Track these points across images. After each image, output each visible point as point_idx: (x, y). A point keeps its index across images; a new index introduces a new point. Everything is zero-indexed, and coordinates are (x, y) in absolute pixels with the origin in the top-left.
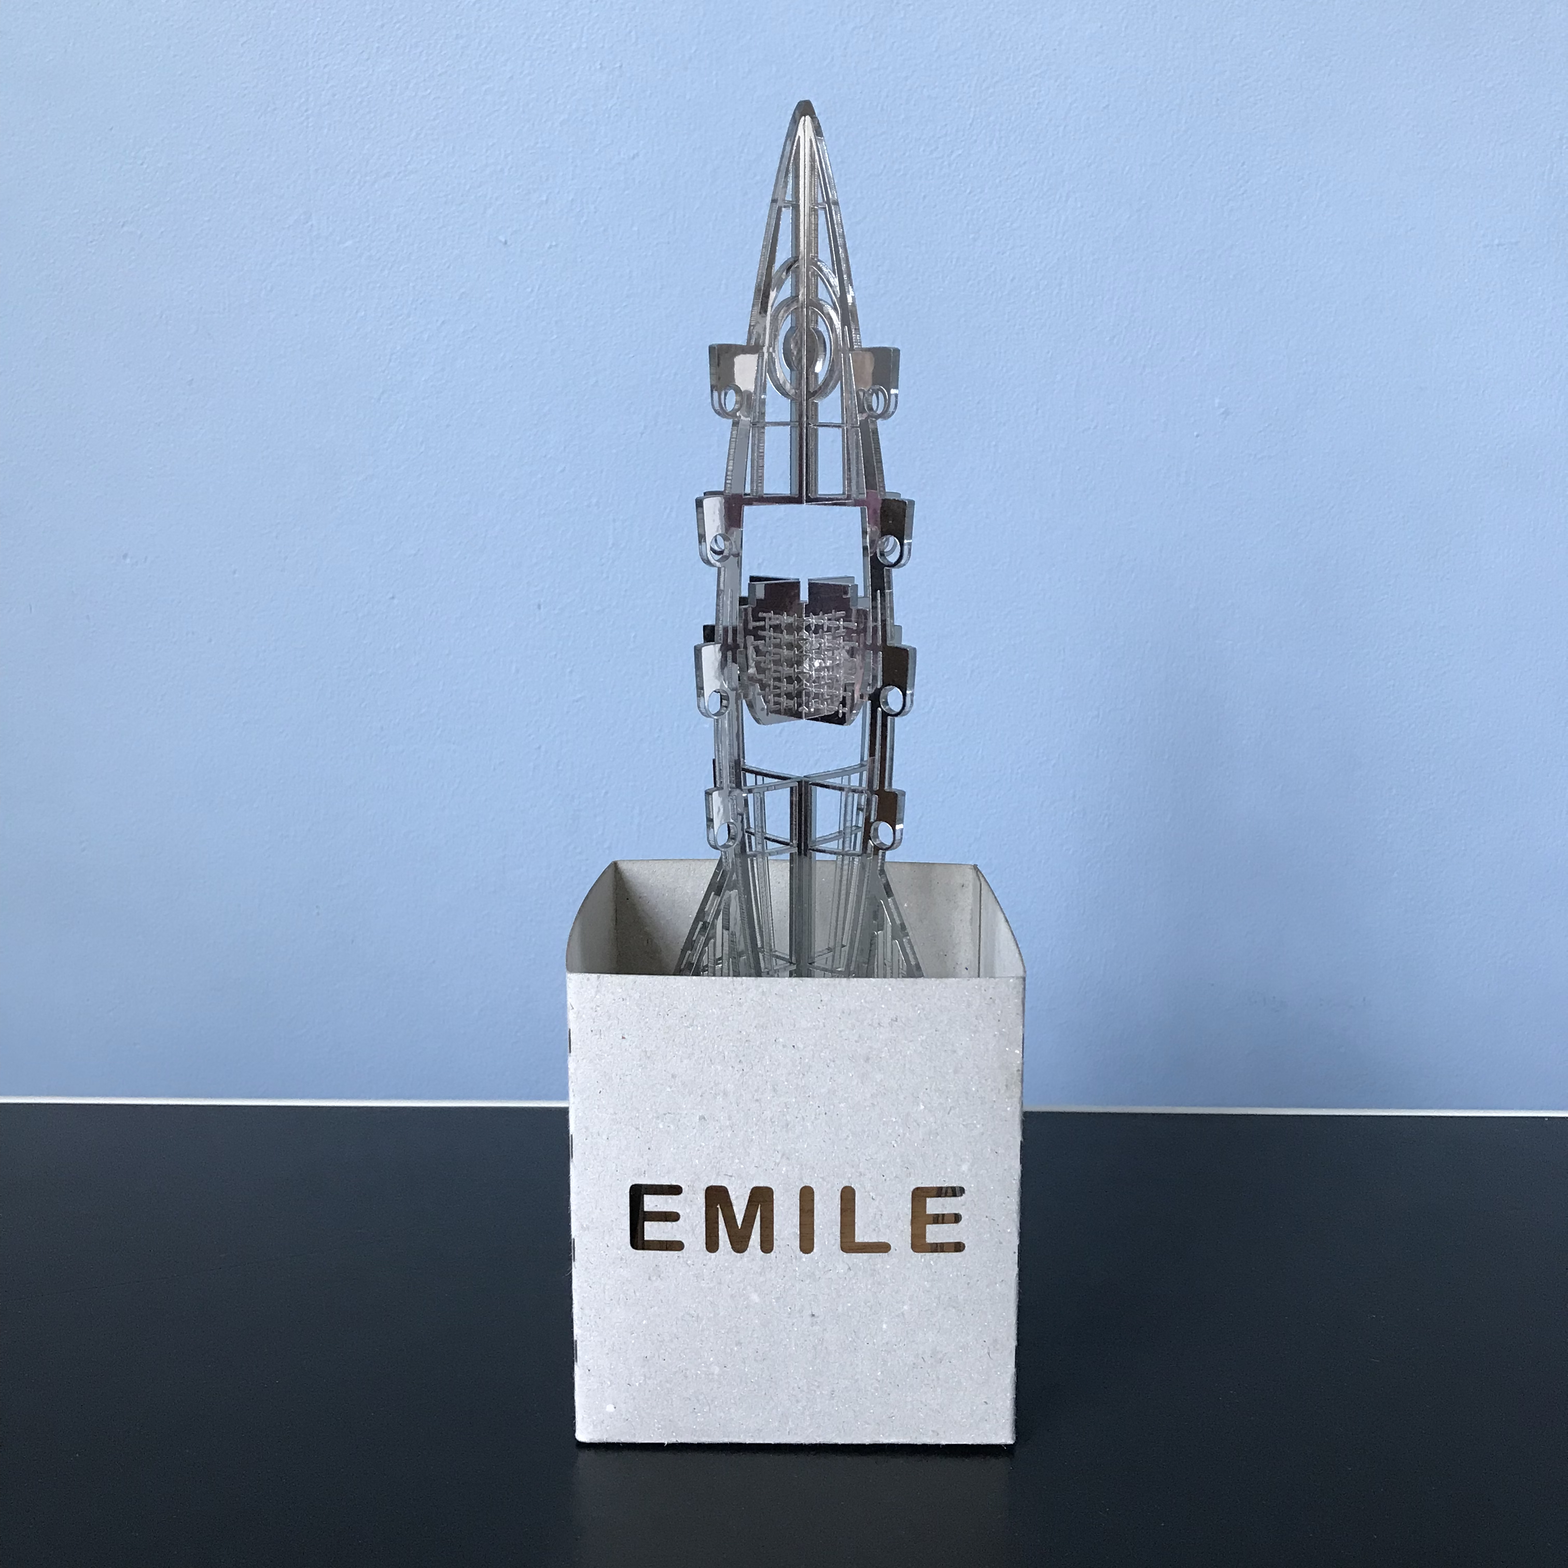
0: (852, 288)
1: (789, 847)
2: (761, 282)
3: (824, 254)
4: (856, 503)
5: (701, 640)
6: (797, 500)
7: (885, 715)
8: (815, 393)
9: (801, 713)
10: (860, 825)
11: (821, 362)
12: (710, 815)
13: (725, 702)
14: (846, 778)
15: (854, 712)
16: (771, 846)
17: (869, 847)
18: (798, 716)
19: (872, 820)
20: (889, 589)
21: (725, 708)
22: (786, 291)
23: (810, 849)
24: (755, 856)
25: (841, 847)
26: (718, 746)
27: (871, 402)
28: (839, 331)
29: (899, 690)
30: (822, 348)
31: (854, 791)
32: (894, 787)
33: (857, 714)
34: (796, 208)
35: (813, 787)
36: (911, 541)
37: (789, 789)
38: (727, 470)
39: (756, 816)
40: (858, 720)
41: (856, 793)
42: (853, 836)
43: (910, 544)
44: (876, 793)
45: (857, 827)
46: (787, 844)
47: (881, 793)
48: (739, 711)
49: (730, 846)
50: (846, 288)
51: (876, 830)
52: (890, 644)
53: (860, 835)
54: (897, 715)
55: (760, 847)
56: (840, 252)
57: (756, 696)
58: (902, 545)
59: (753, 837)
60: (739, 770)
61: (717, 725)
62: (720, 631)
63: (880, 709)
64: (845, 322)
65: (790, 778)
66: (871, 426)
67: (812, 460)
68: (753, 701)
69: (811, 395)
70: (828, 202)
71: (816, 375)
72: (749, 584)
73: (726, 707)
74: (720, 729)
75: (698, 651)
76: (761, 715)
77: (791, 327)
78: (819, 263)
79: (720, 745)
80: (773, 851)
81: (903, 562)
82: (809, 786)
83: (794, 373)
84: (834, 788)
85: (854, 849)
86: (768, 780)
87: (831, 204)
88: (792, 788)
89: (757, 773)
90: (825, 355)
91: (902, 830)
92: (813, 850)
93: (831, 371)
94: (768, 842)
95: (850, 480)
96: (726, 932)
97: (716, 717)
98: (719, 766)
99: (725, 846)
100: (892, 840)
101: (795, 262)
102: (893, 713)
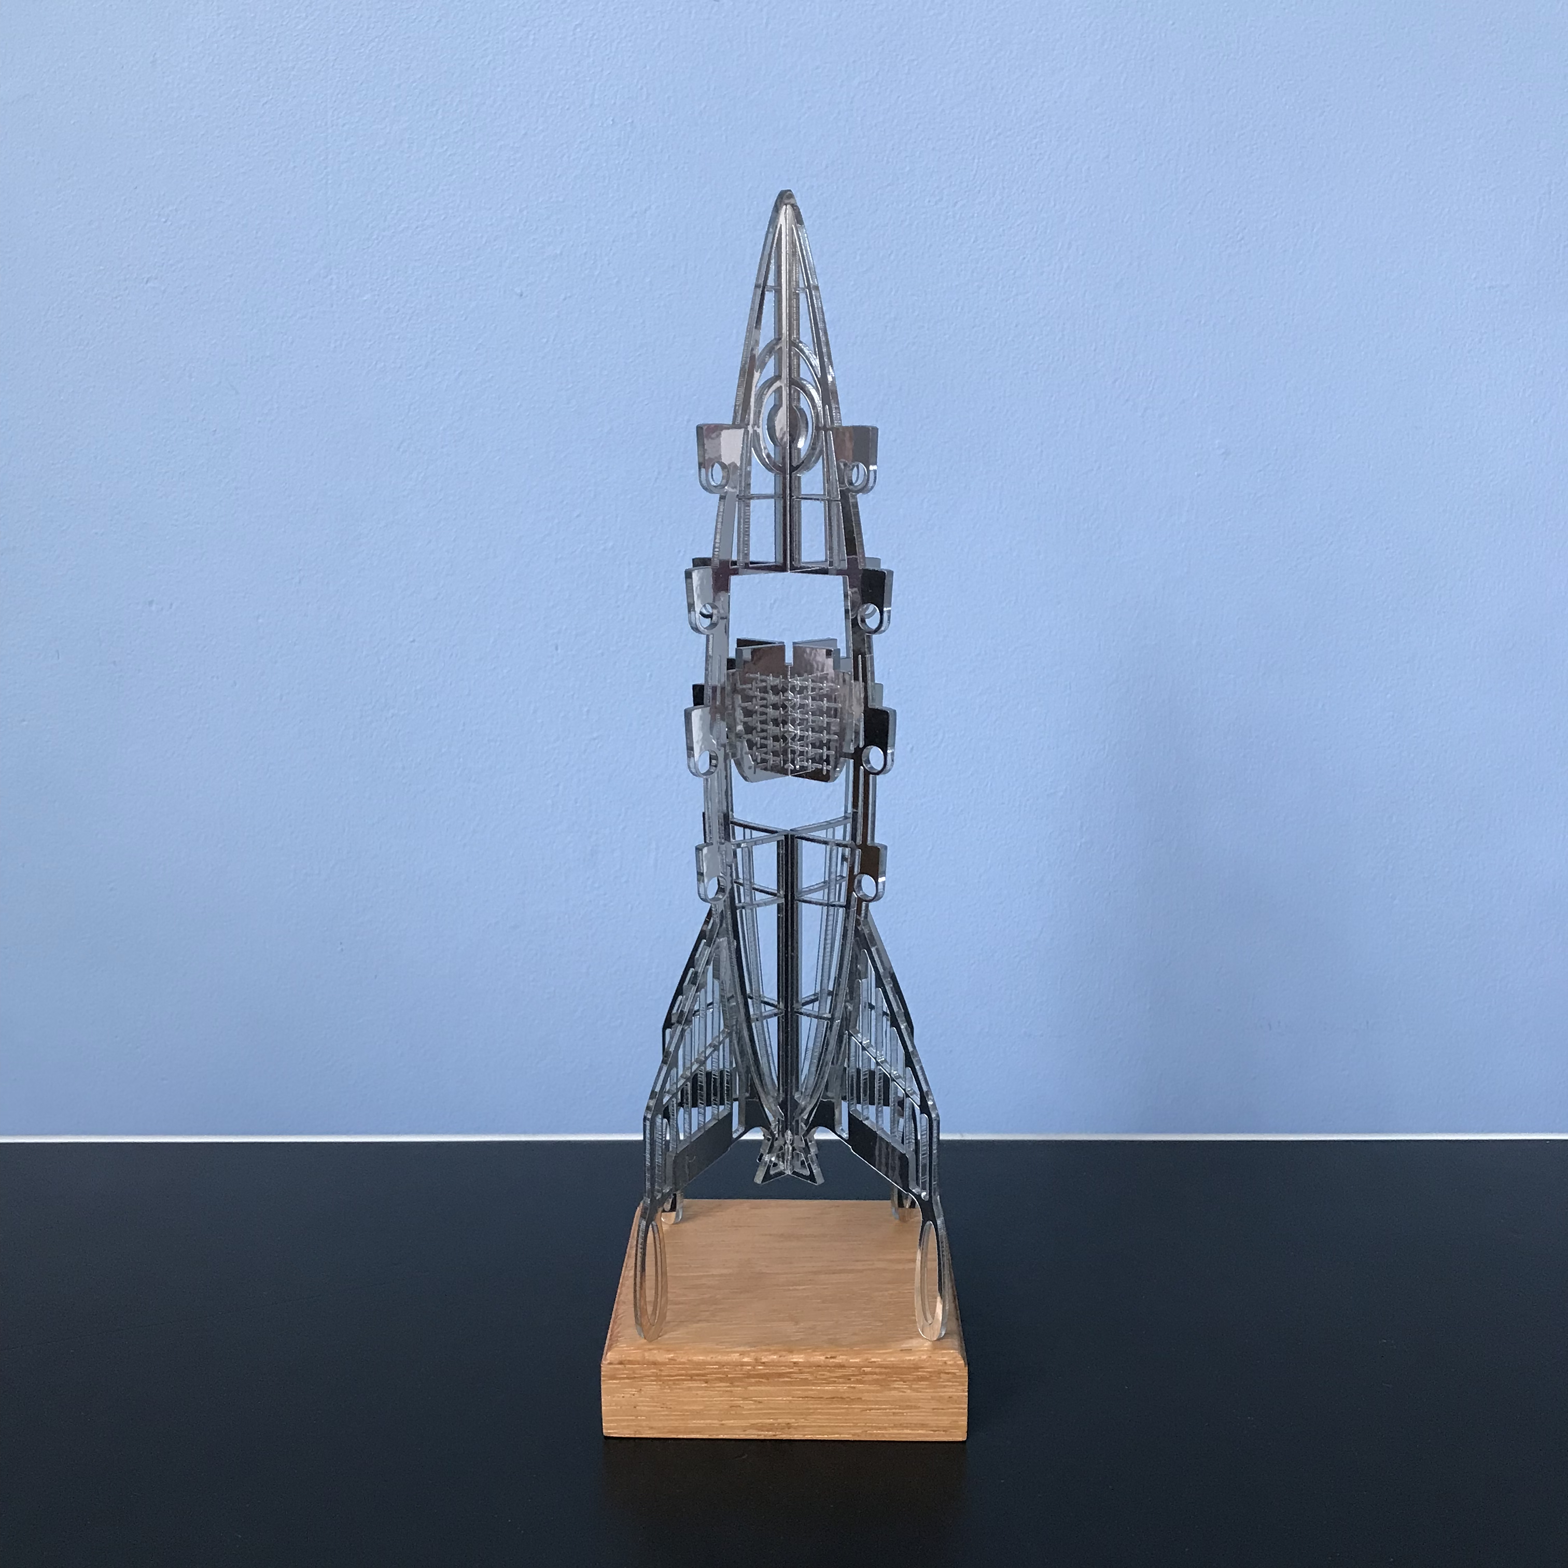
0: (833, 369)
1: (776, 898)
2: (745, 364)
3: (806, 335)
4: (839, 572)
5: (691, 704)
6: (780, 568)
7: (867, 773)
8: (798, 467)
9: (787, 770)
10: (844, 875)
11: (804, 439)
12: (700, 869)
13: (714, 762)
14: (830, 831)
15: (838, 769)
16: (759, 896)
17: (853, 899)
18: (784, 772)
19: (856, 873)
20: (870, 653)
21: (714, 768)
22: (770, 370)
23: (796, 900)
24: (743, 907)
25: (826, 898)
26: (708, 803)
27: (851, 477)
28: (820, 409)
29: (880, 750)
30: (805, 425)
31: (838, 845)
32: (877, 841)
33: (841, 771)
34: (778, 292)
35: (799, 840)
36: (890, 609)
37: (776, 842)
38: (715, 542)
39: (745, 869)
40: (842, 777)
41: (840, 846)
42: (838, 886)
43: (889, 612)
44: (859, 847)
45: (842, 877)
46: (774, 895)
47: (864, 846)
48: (727, 768)
49: (720, 899)
50: (827, 369)
51: (860, 882)
52: (872, 705)
53: (844, 884)
54: (879, 773)
55: (748, 899)
56: (821, 335)
57: (744, 755)
58: (882, 613)
59: (741, 888)
60: (727, 823)
61: (707, 784)
62: (708, 692)
63: (862, 767)
64: (825, 401)
65: (776, 832)
66: (851, 500)
67: (795, 531)
68: (741, 761)
69: (793, 469)
70: (809, 287)
71: (799, 450)
72: (736, 649)
73: (716, 766)
74: (709, 787)
75: (688, 715)
76: (748, 773)
77: (775, 405)
78: (800, 345)
79: (710, 802)
80: (761, 902)
81: (883, 629)
82: (795, 840)
83: (777, 448)
84: (819, 842)
85: (839, 900)
86: (756, 834)
87: (812, 289)
88: (778, 842)
89: (745, 827)
90: (807, 431)
91: (884, 883)
92: (800, 901)
93: (813, 447)
94: (756, 892)
95: (831, 549)
96: (716, 982)
97: (705, 777)
98: (709, 823)
99: (714, 899)
100: (875, 892)
101: (777, 344)
102: (876, 772)
